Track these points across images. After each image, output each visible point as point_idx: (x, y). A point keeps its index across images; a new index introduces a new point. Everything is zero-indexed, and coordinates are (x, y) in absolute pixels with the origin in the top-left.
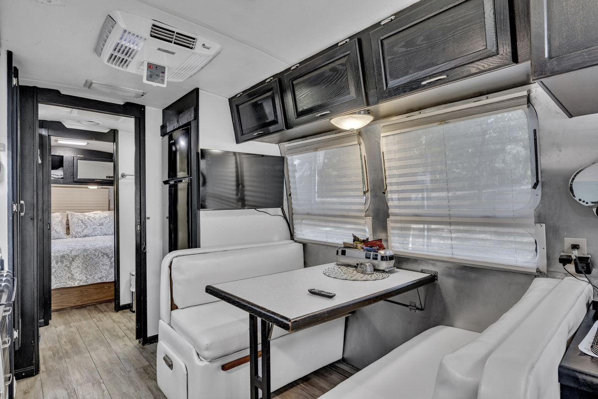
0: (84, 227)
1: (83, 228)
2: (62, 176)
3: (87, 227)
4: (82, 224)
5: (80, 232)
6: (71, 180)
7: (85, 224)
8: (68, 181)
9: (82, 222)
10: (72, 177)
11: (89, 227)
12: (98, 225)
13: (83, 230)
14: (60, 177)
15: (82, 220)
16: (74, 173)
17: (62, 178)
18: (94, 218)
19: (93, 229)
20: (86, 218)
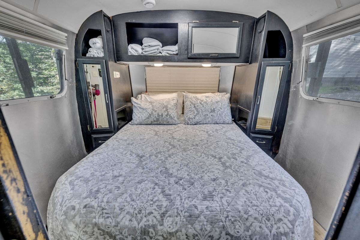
0: (196, 112)
1: (195, 114)
2: (177, 52)
3: (198, 113)
4: (194, 109)
5: (192, 119)
6: (186, 56)
7: (197, 109)
8: (182, 57)
9: (195, 107)
10: (186, 52)
11: (201, 113)
12: (210, 111)
13: (195, 116)
14: (175, 53)
15: (195, 104)
16: (188, 46)
17: (177, 54)
18: (206, 102)
19: (205, 116)
20: (198, 101)
